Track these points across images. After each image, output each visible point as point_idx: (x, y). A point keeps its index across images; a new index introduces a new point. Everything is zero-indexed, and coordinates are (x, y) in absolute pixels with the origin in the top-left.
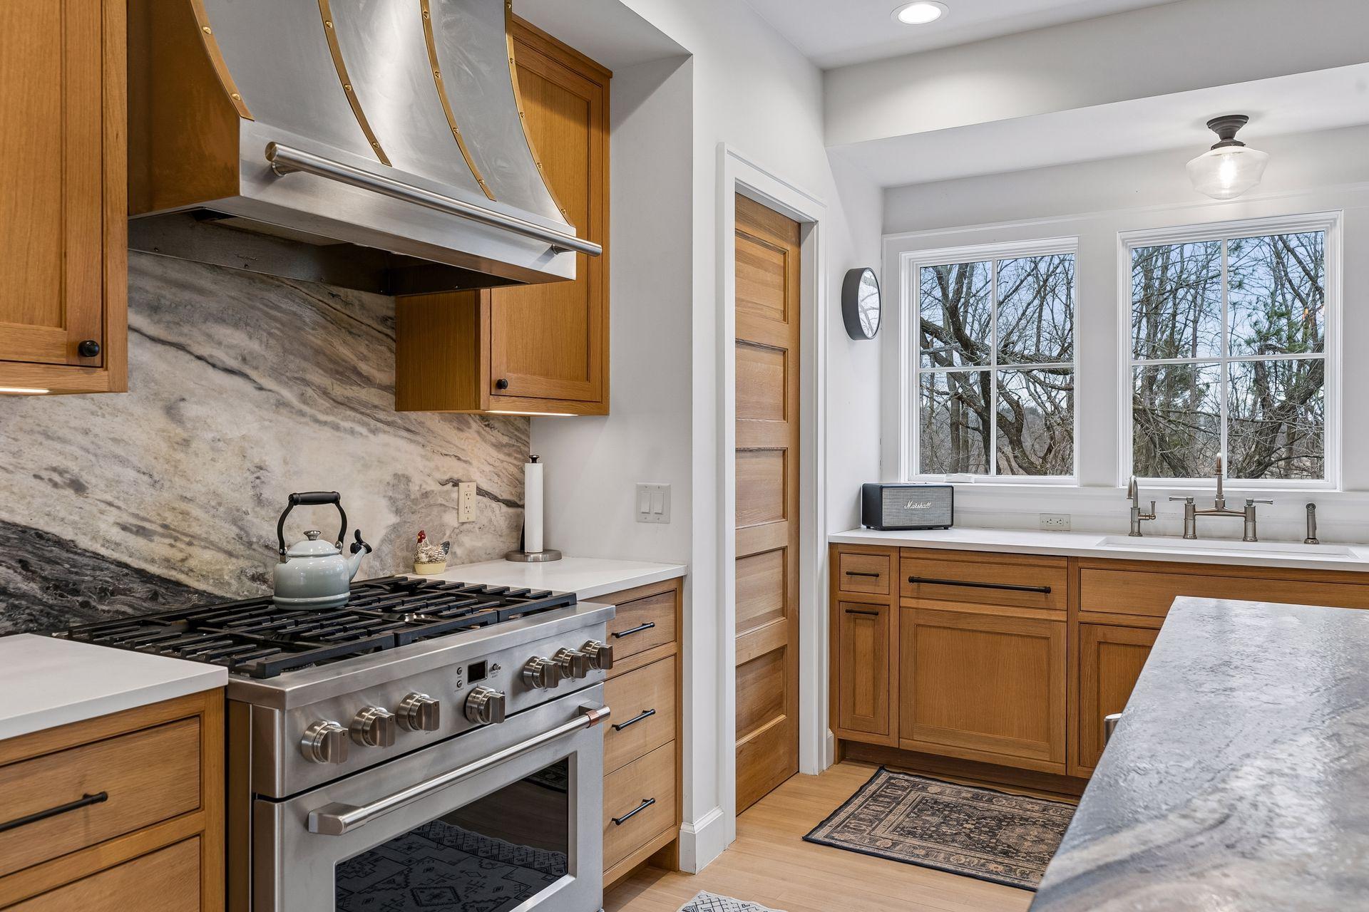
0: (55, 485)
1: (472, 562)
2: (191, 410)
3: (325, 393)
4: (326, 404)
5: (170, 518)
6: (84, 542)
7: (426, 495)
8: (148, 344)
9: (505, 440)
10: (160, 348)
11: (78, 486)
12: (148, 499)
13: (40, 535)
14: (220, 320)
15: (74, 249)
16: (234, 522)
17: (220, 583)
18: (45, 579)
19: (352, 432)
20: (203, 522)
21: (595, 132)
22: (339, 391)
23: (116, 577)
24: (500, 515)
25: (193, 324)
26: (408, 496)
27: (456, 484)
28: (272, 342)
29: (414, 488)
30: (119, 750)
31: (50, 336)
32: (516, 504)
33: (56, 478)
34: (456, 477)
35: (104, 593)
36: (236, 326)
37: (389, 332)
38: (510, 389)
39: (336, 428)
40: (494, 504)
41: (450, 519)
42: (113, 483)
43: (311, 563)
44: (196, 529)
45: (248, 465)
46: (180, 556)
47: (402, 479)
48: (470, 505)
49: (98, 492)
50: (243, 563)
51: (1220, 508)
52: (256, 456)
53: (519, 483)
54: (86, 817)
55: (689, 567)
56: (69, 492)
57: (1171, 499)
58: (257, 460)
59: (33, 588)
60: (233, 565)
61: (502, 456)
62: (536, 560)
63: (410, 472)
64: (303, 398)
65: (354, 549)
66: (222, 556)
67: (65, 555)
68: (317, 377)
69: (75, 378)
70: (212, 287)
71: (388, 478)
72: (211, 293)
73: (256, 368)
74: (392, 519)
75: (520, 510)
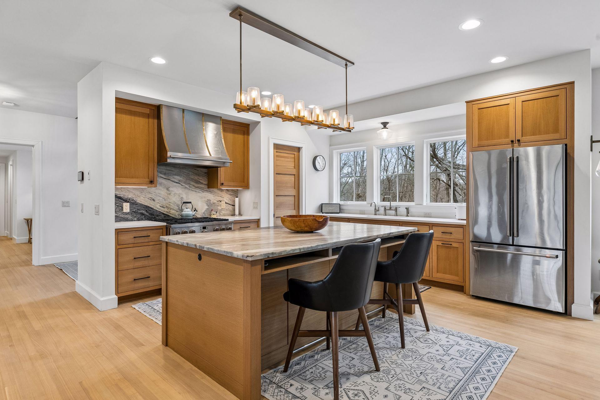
0: (151, 200)
1: (224, 216)
2: (171, 189)
3: (194, 186)
4: (194, 188)
5: (167, 205)
6: (155, 208)
7: (214, 203)
8: (164, 179)
9: (232, 193)
10: (166, 180)
11: (154, 200)
12: (164, 202)
13: (148, 207)
14: (175, 175)
15: (150, 169)
16: (178, 206)
17: (175, 215)
18: (149, 213)
19: (199, 192)
20: (172, 206)
21: (246, 136)
22: (196, 185)
23: (159, 214)
24: (231, 207)
25: (171, 176)
26: (210, 203)
27: (221, 202)
28: (184, 178)
29: (212, 202)
30: (152, 231)
31: (147, 180)
32: (234, 206)
33: (151, 199)
34: (221, 200)
35: (157, 216)
36: (178, 176)
37: (207, 175)
38: (224, 184)
39: (196, 191)
40: (229, 205)
41: (219, 208)
42: (159, 200)
43: (186, 212)
44: (171, 207)
45: (180, 197)
46: (169, 211)
47: (209, 200)
48: (223, 205)
49: (157, 201)
50: (179, 213)
51: (390, 209)
52: (181, 196)
53: (234, 201)
54: (148, 238)
55: (260, 217)
56: (153, 201)
57: (382, 207)
58: (181, 197)
59: (148, 214)
60: (178, 213)
61: (231, 197)
62: (237, 216)
63: (211, 199)
64: (190, 187)
65: (195, 211)
66: (175, 212)
67: (152, 210)
68: (192, 183)
69: (150, 185)
70: (174, 170)
71: (206, 200)
72: (174, 171)
73: (181, 182)
74: (207, 207)
75: (234, 207)
